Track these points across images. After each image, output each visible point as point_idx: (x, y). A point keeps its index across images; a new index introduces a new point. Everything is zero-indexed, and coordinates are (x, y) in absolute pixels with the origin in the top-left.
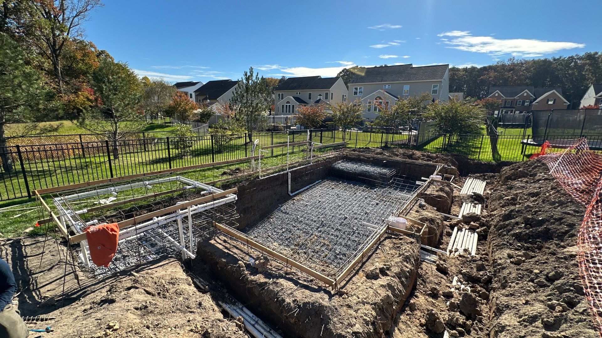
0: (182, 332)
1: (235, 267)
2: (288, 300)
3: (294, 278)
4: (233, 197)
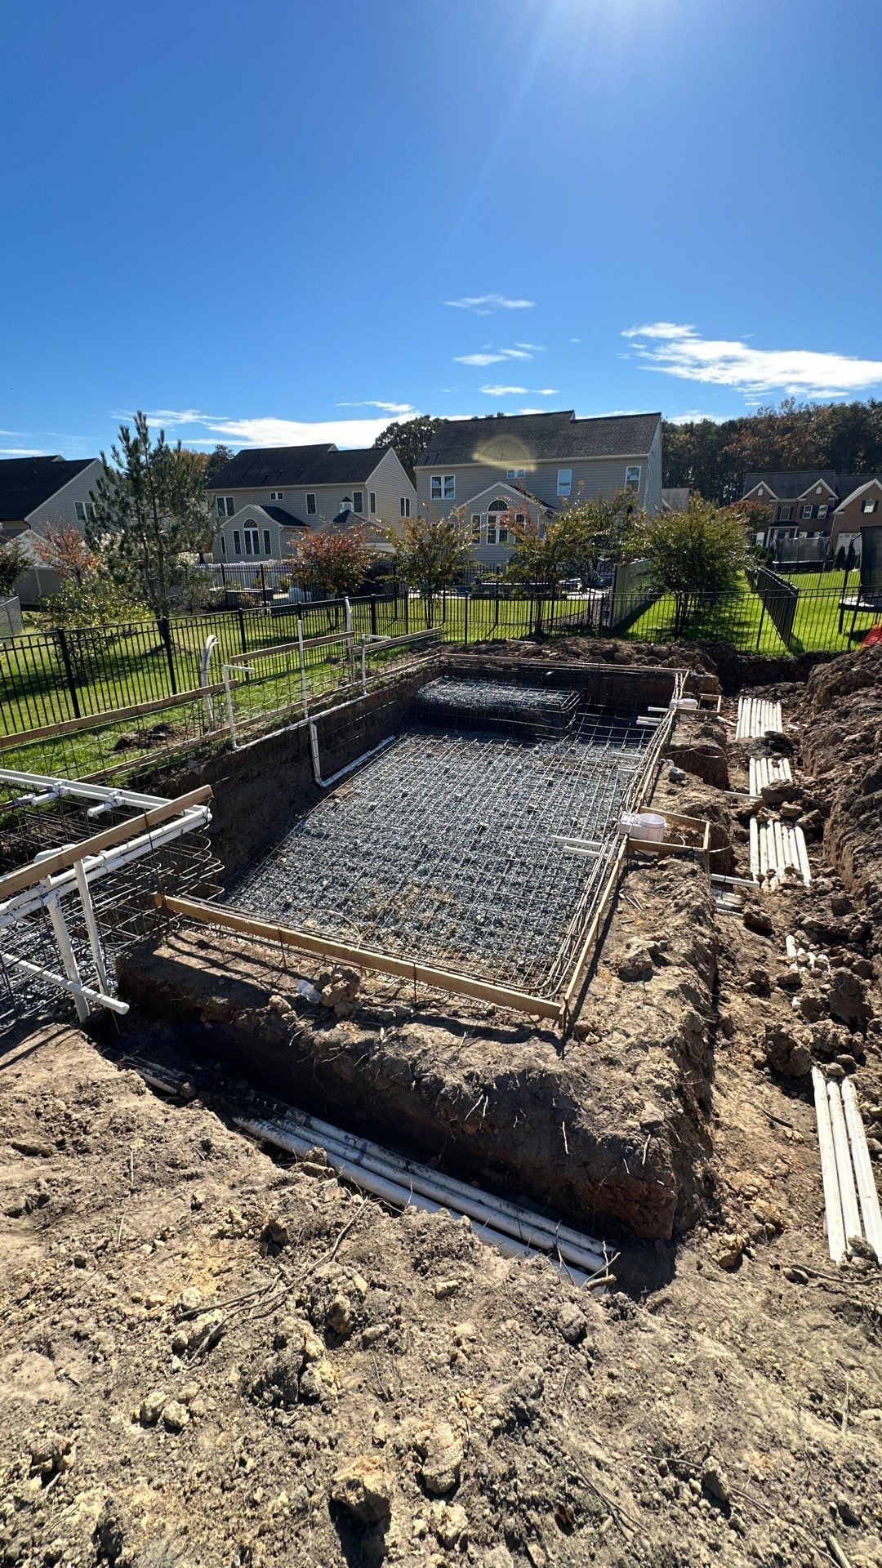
0: (193, 1247)
1: (261, 1014)
2: (452, 1079)
3: (444, 1015)
4: (199, 813)
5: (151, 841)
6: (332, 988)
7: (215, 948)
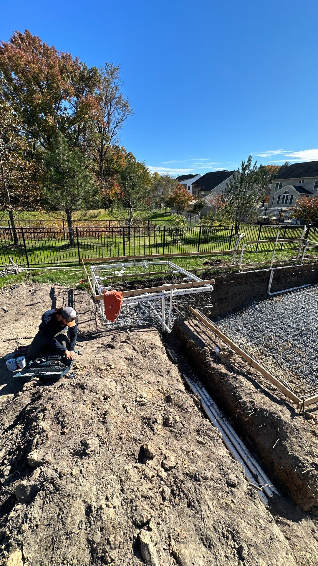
0: (152, 388)
1: (201, 350)
2: (244, 399)
3: (256, 380)
4: (209, 287)
5: (192, 291)
6: (223, 353)
7: (199, 328)
